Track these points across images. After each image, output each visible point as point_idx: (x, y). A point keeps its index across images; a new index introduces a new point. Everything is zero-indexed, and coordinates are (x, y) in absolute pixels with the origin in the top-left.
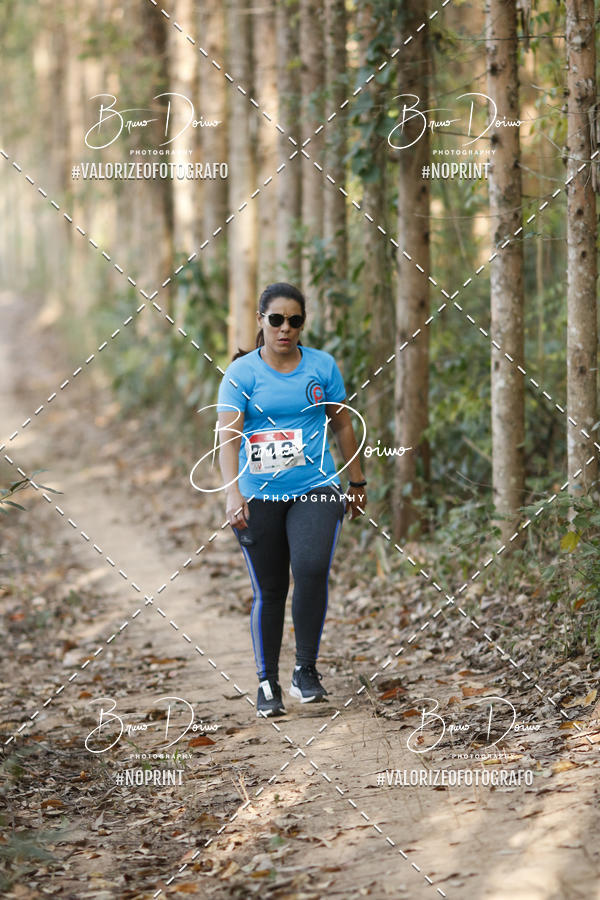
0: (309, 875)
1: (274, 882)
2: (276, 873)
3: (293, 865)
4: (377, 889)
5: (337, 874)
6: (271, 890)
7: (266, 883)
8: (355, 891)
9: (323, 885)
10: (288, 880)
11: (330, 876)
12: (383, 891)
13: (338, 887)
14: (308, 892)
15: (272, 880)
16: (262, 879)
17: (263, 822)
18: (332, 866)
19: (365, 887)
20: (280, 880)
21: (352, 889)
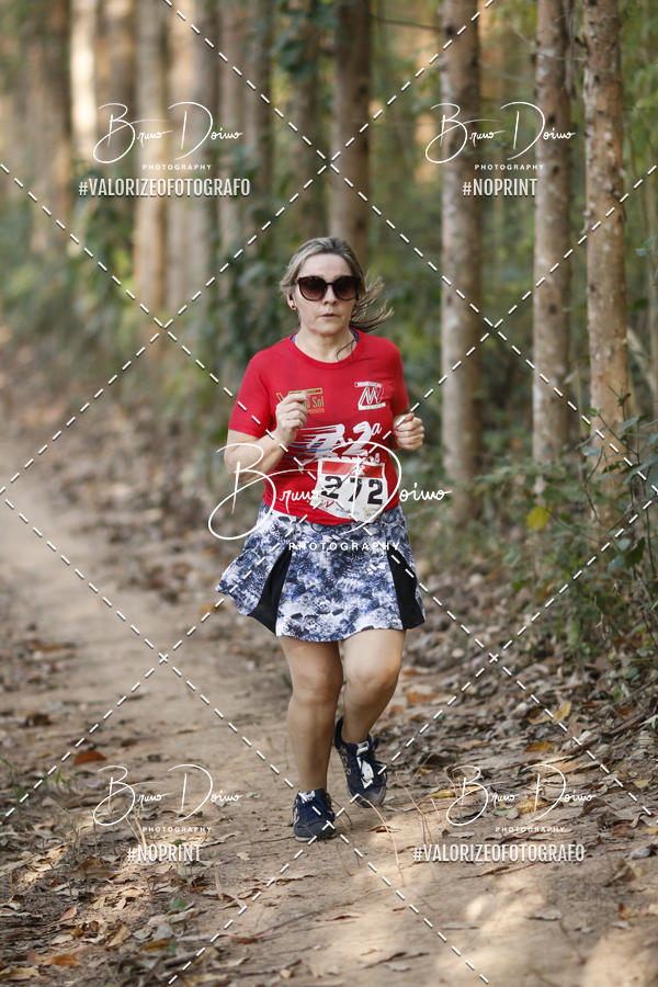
0: (218, 949)
1: (175, 956)
2: (177, 944)
3: (198, 933)
4: (302, 970)
5: (253, 947)
6: (169, 967)
7: (164, 958)
8: (274, 973)
9: (233, 963)
10: (191, 954)
11: (244, 948)
12: (310, 973)
13: (255, 966)
14: (215, 971)
15: (170, 954)
16: (157, 953)
17: (162, 870)
18: (247, 935)
19: (287, 968)
20: (181, 954)
21: (269, 970)
